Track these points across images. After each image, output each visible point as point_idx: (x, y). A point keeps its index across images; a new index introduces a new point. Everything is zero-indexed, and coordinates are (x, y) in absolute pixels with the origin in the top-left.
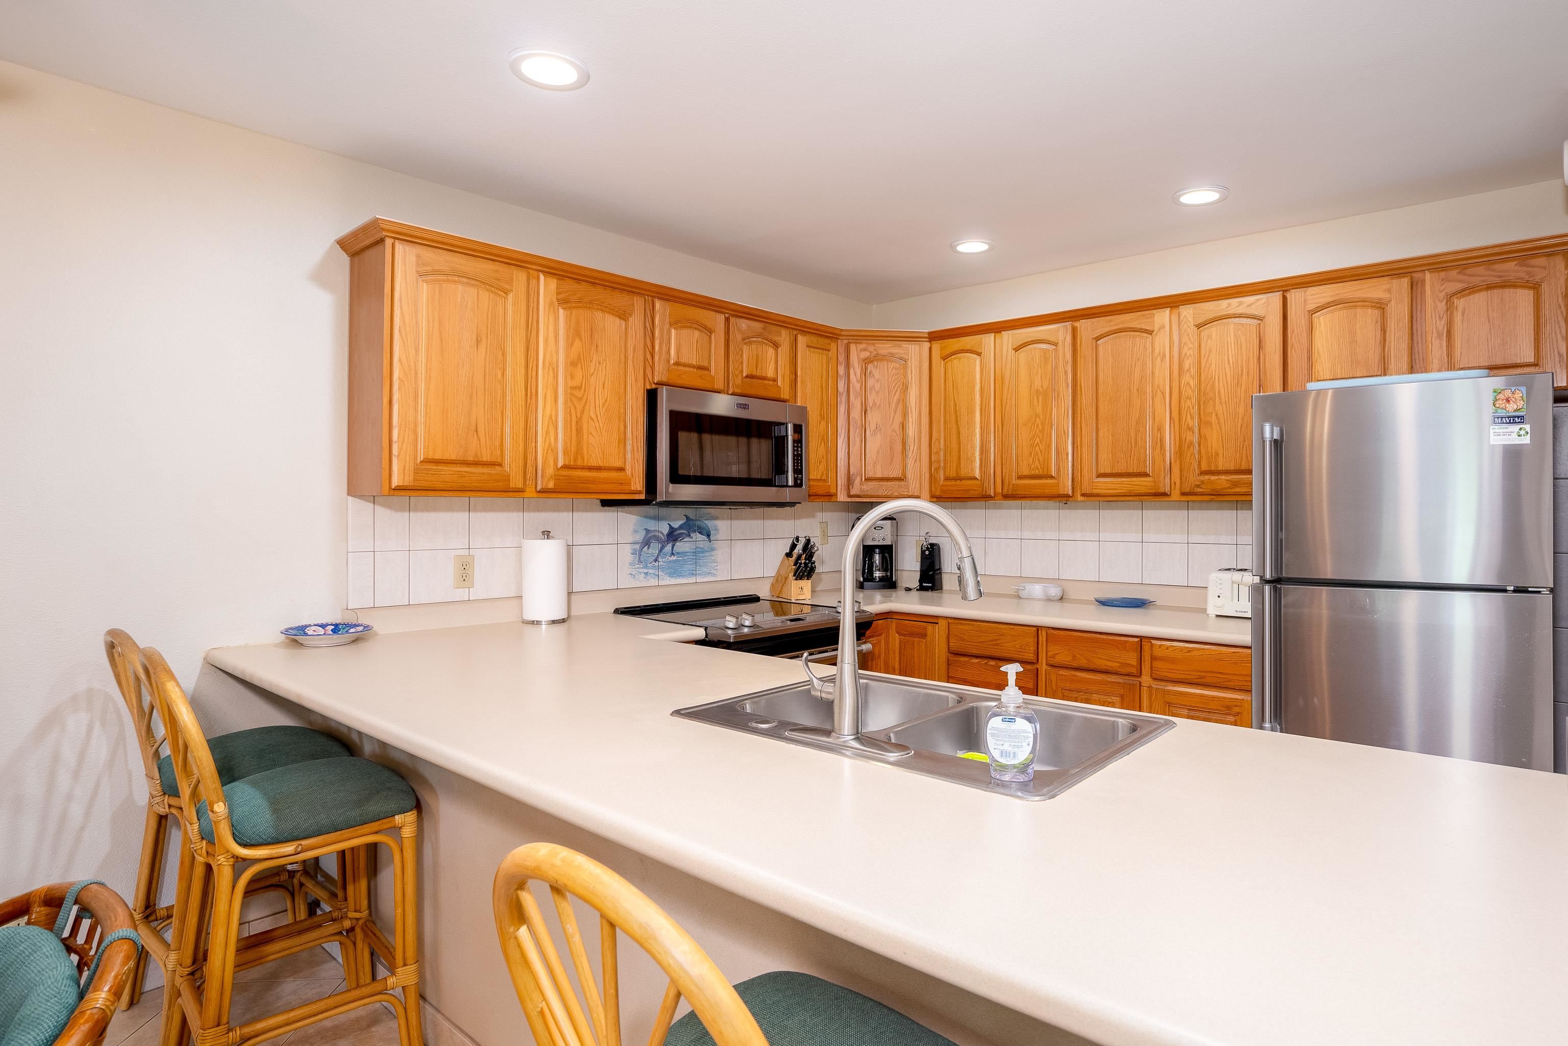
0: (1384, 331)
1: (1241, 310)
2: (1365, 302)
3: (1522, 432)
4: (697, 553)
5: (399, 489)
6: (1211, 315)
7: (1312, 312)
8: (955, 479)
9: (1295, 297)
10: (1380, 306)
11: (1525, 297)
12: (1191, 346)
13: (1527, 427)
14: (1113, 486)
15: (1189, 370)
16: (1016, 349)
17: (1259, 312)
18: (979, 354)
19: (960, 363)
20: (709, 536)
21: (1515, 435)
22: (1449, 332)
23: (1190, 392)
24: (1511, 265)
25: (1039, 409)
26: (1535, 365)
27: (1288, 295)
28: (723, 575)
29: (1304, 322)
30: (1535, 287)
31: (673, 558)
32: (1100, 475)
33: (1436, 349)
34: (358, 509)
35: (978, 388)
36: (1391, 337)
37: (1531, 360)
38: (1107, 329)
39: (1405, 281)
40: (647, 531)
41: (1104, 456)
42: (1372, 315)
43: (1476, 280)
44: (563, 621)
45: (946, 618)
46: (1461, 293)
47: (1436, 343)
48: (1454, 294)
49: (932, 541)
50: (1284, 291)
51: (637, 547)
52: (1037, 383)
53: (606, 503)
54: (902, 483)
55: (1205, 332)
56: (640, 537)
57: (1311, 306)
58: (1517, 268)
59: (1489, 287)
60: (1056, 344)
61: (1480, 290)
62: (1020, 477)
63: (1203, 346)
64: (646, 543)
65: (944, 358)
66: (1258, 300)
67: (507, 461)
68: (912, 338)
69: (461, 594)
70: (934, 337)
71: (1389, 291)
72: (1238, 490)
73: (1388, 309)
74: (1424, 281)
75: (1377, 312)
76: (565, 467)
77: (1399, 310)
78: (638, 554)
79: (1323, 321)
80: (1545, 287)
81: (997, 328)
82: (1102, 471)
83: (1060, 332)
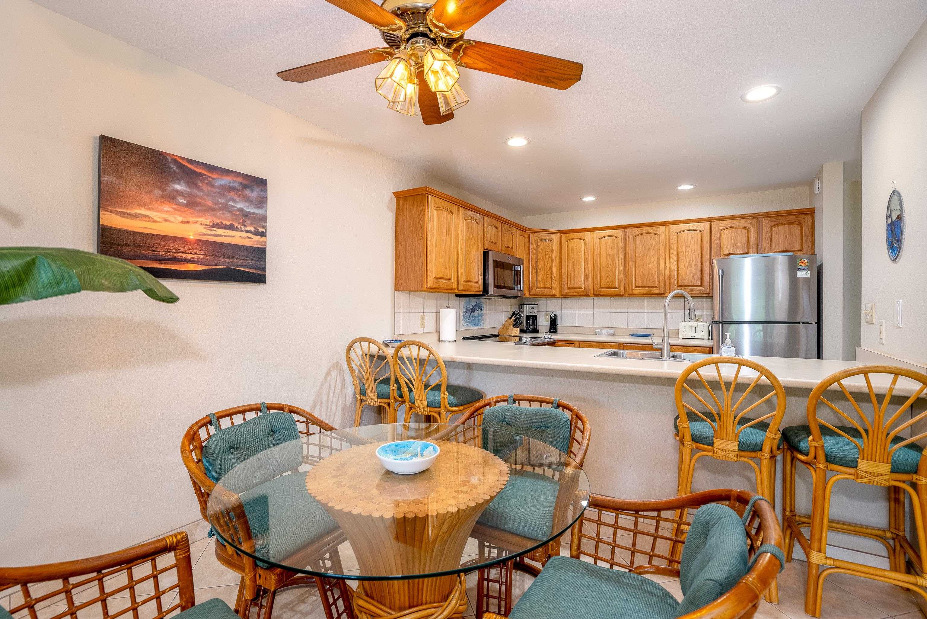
0: (748, 237)
1: (694, 228)
2: (741, 227)
3: (807, 273)
4: (480, 316)
5: (430, 288)
6: (682, 229)
7: (721, 230)
8: (572, 288)
9: (714, 224)
10: (747, 229)
11: (797, 228)
12: (674, 240)
13: (809, 272)
14: (642, 291)
15: (673, 249)
16: (600, 239)
17: (701, 229)
18: (583, 240)
19: (573, 243)
20: (482, 310)
21: (805, 274)
22: (771, 239)
23: (674, 257)
24: (793, 217)
25: (610, 262)
26: (801, 251)
27: (712, 223)
28: (485, 326)
29: (718, 233)
30: (801, 225)
31: (473, 319)
32: (636, 287)
33: (766, 244)
34: (404, 297)
35: (583, 253)
36: (750, 239)
37: (799, 249)
38: (640, 233)
39: (756, 220)
40: (467, 307)
41: (638, 279)
42: (744, 231)
43: (781, 221)
44: (455, 341)
45: (578, 341)
46: (775, 225)
47: (767, 242)
48: (773, 226)
49: (554, 313)
50: (711, 222)
51: (464, 313)
52: (610, 251)
53: (458, 296)
54: (550, 290)
55: (680, 235)
56: (465, 310)
57: (721, 228)
58: (795, 218)
59: (785, 224)
60: (618, 237)
61: (782, 225)
62: (602, 288)
63: (679, 240)
64: (466, 312)
65: (567, 241)
66: (701, 224)
67: (452, 279)
68: (553, 232)
69: (421, 330)
70: (562, 232)
71: (750, 223)
72: (693, 292)
73: (750, 230)
74: (762, 221)
75: (746, 231)
76: (465, 281)
77: (753, 231)
78: (464, 316)
79: (725, 232)
80: (804, 225)
81: (591, 230)
82: (637, 285)
83: (619, 233)
